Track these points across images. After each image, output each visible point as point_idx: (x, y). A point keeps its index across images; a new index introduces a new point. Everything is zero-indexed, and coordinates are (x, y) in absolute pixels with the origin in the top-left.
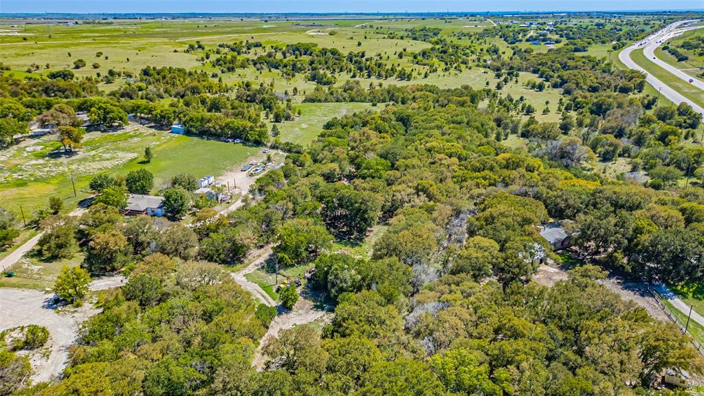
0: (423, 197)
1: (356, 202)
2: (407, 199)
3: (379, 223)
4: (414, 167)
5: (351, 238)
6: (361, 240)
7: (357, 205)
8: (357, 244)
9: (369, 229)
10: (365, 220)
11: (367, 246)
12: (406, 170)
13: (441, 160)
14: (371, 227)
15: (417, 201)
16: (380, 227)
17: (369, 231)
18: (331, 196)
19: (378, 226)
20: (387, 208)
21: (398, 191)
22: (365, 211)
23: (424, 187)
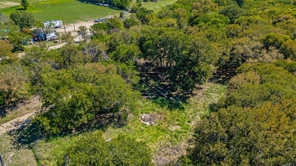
0: (275, 52)
1: (184, 48)
2: (252, 53)
3: (211, 80)
4: (256, 22)
5: (171, 96)
6: (184, 99)
7: (184, 52)
8: (177, 106)
9: (197, 86)
10: (194, 75)
11: (191, 110)
12: (248, 24)
13: (286, 19)
14: (200, 84)
15: (267, 56)
16: (212, 84)
17: (197, 88)
18: (152, 39)
19: (210, 84)
20: (223, 63)
21: (239, 44)
22: (195, 63)
23: (276, 40)
